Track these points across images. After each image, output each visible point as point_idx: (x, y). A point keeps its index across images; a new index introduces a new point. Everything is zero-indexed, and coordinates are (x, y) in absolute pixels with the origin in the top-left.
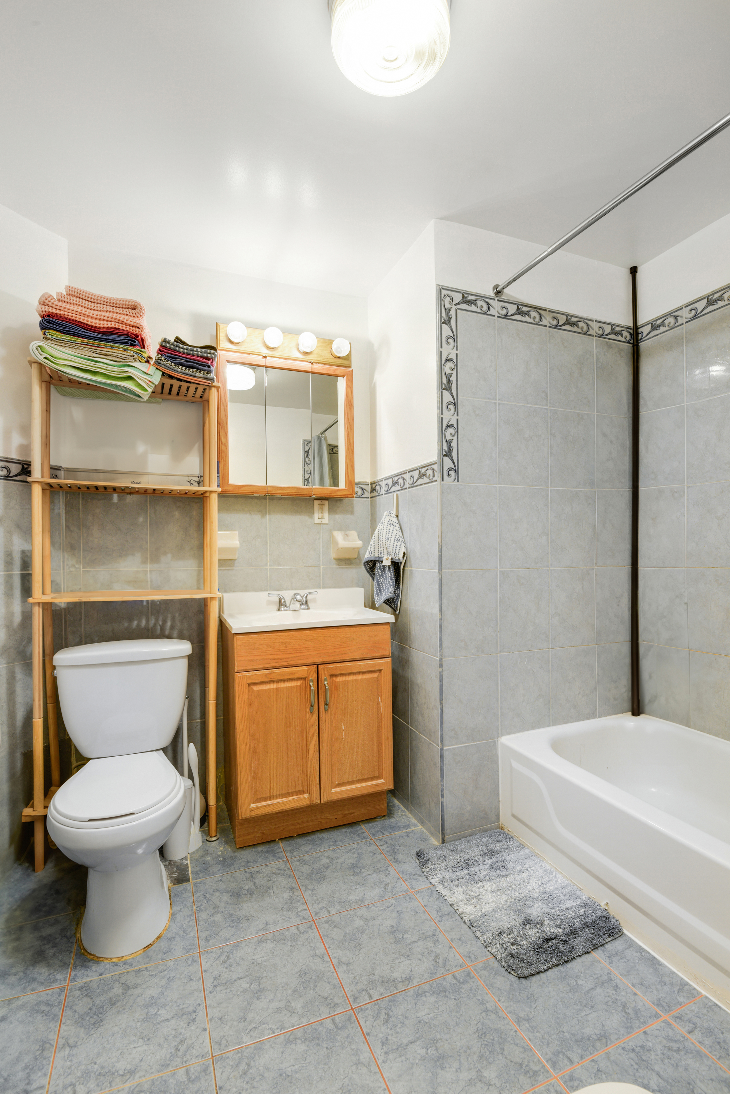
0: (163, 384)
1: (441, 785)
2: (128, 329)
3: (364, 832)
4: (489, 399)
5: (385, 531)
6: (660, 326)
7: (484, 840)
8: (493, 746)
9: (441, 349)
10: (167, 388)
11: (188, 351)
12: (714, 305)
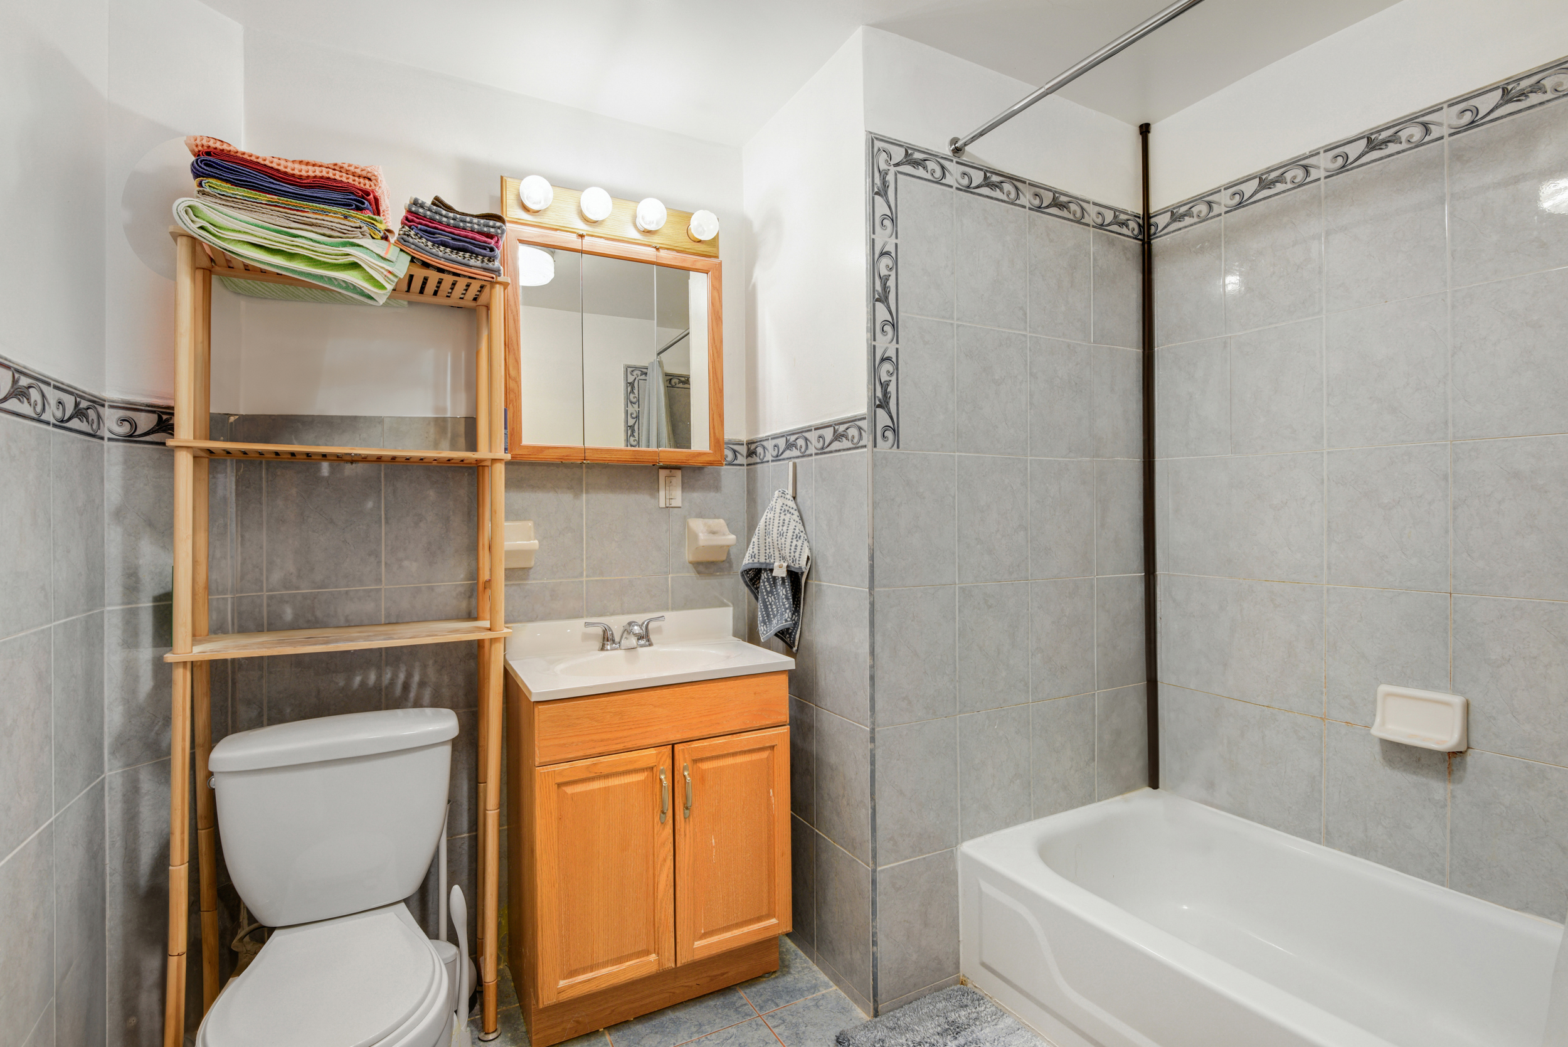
0: (411, 277)
1: (873, 926)
2: (350, 181)
3: (745, 1005)
4: (943, 317)
5: (776, 521)
6: (1185, 215)
7: (940, 1006)
8: (951, 858)
9: (873, 236)
10: (417, 284)
11: (456, 222)
12: (1270, 188)
